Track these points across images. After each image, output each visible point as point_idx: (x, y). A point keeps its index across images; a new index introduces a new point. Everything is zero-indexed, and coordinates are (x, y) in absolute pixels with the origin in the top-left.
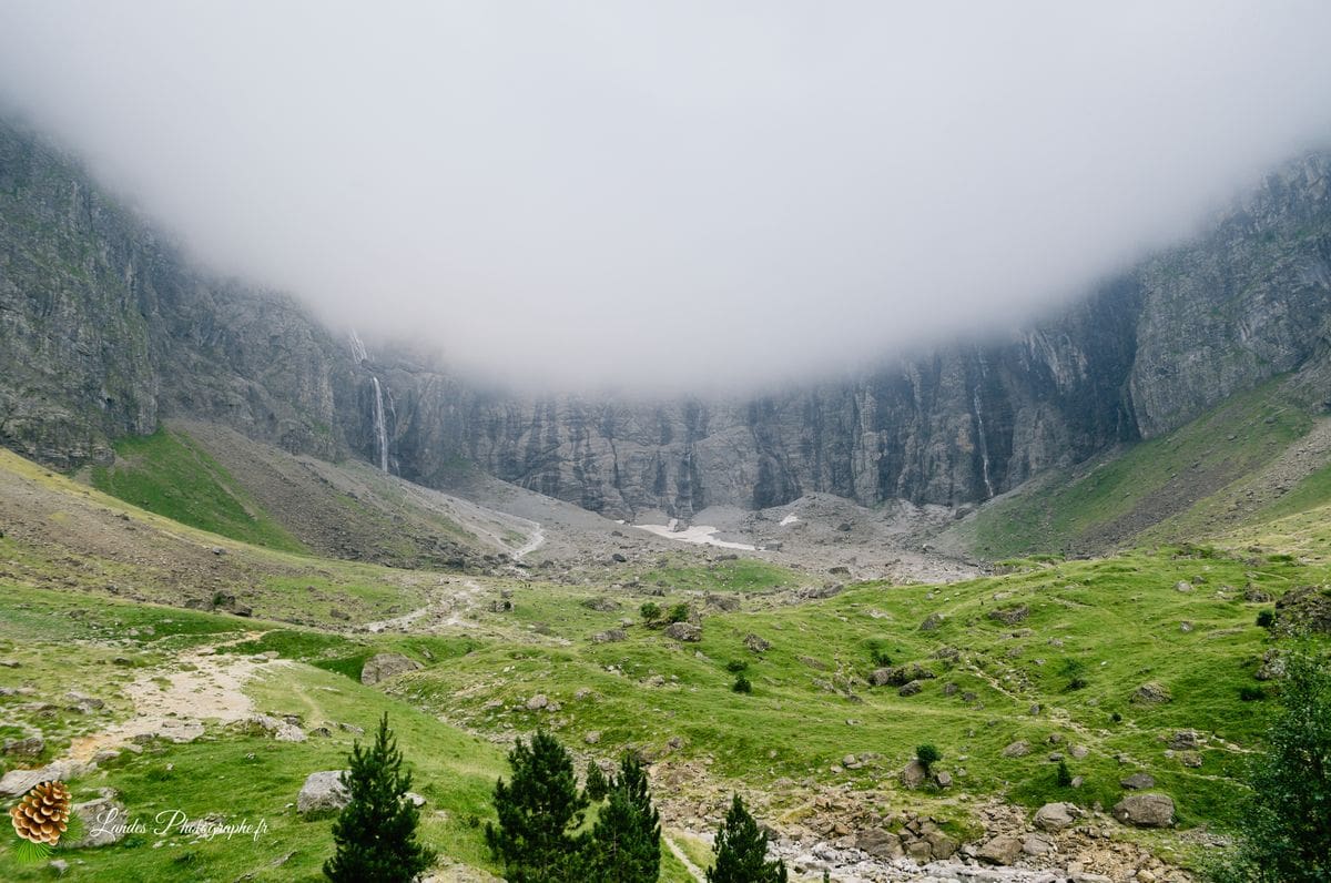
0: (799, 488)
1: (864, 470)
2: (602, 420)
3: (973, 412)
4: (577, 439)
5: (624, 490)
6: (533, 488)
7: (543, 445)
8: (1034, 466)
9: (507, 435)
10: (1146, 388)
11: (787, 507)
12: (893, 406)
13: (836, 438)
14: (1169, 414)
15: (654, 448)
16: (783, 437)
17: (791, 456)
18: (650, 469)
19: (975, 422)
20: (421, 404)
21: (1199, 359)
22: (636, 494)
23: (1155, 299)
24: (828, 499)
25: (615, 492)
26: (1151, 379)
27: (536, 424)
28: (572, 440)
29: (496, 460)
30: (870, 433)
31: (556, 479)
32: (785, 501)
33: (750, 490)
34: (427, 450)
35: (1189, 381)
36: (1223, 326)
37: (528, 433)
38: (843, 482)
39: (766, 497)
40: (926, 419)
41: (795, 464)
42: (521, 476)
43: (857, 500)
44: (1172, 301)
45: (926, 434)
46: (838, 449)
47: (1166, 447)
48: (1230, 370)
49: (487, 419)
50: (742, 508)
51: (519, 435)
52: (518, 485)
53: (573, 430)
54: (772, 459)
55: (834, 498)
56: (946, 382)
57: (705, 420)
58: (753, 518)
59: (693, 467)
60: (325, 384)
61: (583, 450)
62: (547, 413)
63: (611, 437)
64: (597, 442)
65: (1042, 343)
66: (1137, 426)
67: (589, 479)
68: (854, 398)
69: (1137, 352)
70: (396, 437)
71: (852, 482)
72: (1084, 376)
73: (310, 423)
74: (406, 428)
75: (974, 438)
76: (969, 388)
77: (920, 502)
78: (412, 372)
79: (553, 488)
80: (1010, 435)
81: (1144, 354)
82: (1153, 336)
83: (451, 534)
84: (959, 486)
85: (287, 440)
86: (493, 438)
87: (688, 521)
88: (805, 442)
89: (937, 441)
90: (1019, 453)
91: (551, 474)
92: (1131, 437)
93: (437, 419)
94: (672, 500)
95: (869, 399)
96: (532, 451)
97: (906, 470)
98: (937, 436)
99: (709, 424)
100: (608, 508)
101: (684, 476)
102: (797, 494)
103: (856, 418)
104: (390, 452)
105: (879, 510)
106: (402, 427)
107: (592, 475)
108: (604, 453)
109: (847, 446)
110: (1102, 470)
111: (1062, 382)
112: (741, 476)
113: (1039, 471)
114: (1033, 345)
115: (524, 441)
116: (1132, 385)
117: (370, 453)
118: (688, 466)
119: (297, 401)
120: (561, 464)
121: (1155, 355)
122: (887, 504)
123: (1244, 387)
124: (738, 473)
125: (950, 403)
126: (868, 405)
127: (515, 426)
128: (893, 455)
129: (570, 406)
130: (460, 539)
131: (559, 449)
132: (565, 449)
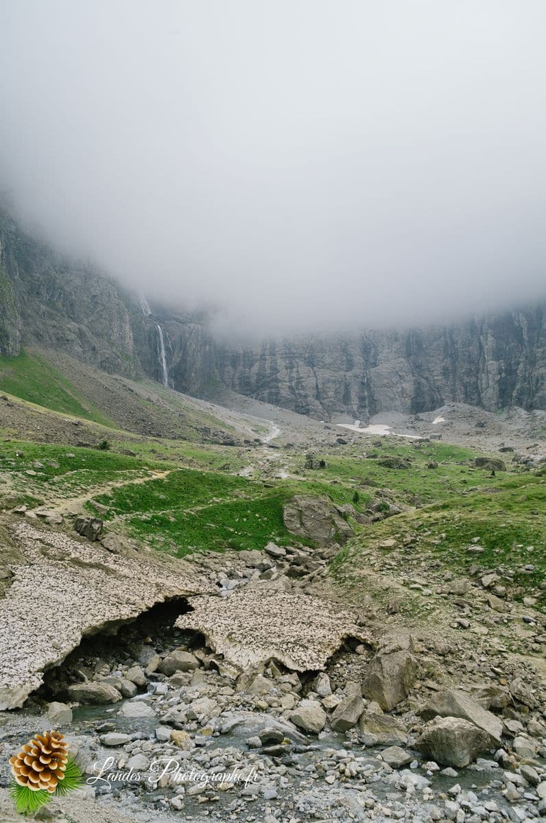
1: (488, 386)
2: (307, 355)
4: (290, 367)
5: (323, 401)
7: (268, 372)
9: (244, 366)
12: (507, 343)
13: (466, 366)
15: (343, 373)
16: (429, 365)
17: (436, 378)
18: (339, 387)
20: (188, 344)
22: (330, 404)
24: (463, 407)
25: (317, 403)
27: (263, 358)
28: (287, 369)
29: (237, 382)
30: (490, 362)
31: (277, 394)
32: (432, 409)
33: (408, 401)
34: (192, 375)
37: (257, 364)
39: (420, 405)
40: (532, 351)
41: (439, 384)
42: (254, 392)
46: (469, 373)
49: (230, 354)
50: (403, 413)
51: (251, 366)
52: (252, 397)
53: (288, 362)
54: (423, 381)
55: (467, 406)
57: (376, 355)
58: (413, 419)
59: (369, 386)
60: (127, 327)
61: (294, 375)
62: (269, 347)
63: (312, 367)
64: (303, 370)
67: (299, 394)
68: (479, 340)
70: (172, 366)
71: (479, 395)
73: (118, 354)
74: (178, 360)
77: (530, 408)
79: (276, 399)
85: (104, 364)
86: (234, 366)
87: (365, 423)
88: (445, 368)
91: (274, 390)
93: (198, 354)
94: (355, 408)
95: (490, 339)
96: (260, 376)
97: (518, 387)
99: (380, 357)
100: (312, 413)
101: (363, 392)
102: (441, 404)
103: (480, 353)
104: (170, 373)
105: (500, 414)
106: (176, 359)
107: (301, 391)
108: (309, 377)
109: (475, 371)
112: (402, 392)
115: (255, 369)
117: (156, 375)
118: (365, 385)
120: (280, 384)
122: (505, 409)
124: (400, 389)
126: (490, 343)
127: (247, 359)
128: (508, 377)
129: (285, 345)
130: (224, 430)
131: (279, 374)
132: (283, 374)
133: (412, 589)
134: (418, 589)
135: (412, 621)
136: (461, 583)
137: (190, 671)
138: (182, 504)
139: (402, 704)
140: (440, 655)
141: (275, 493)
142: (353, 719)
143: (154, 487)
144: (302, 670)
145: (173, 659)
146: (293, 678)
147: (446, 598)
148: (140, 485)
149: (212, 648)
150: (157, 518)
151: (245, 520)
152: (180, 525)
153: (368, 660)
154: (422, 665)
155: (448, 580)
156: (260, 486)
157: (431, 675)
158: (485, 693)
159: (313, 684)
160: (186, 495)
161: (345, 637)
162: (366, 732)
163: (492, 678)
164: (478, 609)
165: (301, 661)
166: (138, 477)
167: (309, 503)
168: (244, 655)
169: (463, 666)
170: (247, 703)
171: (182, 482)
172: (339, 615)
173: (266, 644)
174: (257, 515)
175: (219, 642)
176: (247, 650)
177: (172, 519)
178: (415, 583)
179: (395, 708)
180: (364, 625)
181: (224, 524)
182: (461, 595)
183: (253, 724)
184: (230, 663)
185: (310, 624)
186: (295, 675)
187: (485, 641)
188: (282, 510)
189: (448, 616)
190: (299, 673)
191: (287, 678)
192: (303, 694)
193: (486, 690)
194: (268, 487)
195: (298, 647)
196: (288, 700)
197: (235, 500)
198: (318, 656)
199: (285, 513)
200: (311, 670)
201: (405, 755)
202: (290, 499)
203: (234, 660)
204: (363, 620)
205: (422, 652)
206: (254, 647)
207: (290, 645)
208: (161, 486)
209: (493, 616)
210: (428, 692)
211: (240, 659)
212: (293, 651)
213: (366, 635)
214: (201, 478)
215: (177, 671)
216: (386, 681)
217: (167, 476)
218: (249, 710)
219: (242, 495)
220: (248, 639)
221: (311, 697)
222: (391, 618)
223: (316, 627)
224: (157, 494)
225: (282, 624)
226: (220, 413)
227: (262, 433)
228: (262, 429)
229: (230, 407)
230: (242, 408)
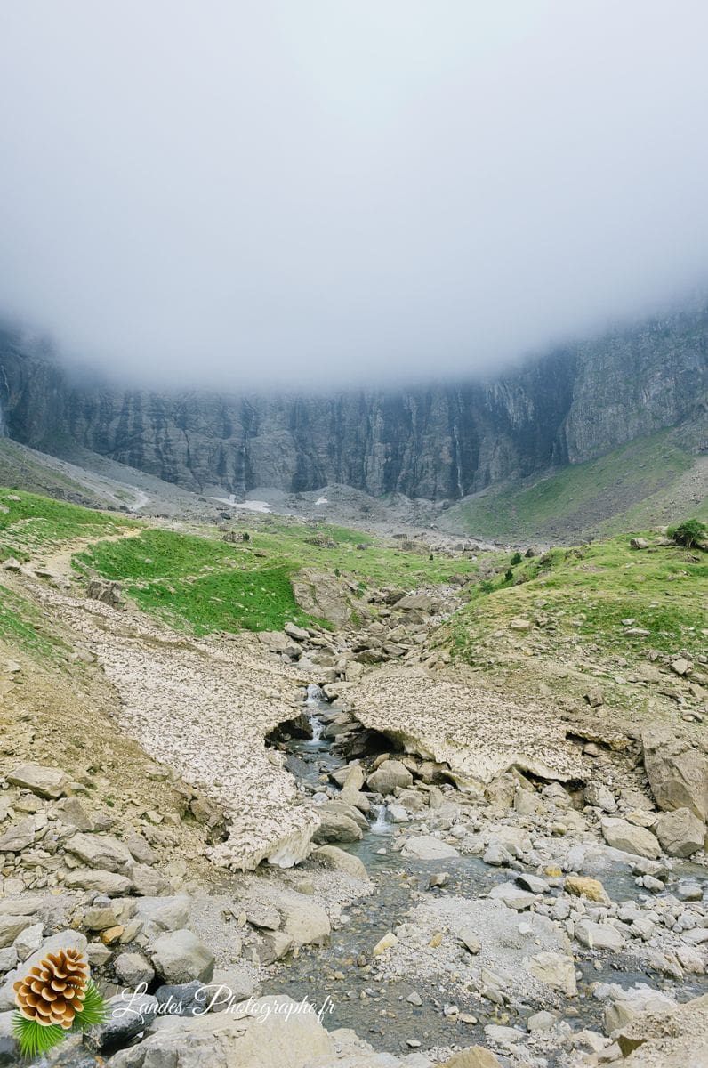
0: (325, 479)
1: (374, 470)
2: (178, 415)
3: (452, 436)
4: (158, 427)
5: (194, 470)
6: (121, 461)
7: (130, 429)
8: (493, 477)
9: (101, 420)
10: (577, 430)
11: (318, 492)
12: (395, 426)
13: (352, 445)
14: (593, 448)
15: (218, 440)
16: (314, 441)
17: (320, 455)
18: (214, 456)
19: (454, 443)
20: (30, 384)
21: (615, 412)
22: (203, 474)
23: (588, 369)
24: (347, 489)
25: (187, 471)
26: (581, 423)
27: (125, 412)
28: (153, 428)
29: (90, 437)
30: (378, 444)
31: (141, 456)
32: (315, 489)
33: (289, 478)
34: (35, 423)
35: (608, 427)
36: (632, 391)
37: (118, 418)
38: (357, 477)
39: (302, 484)
40: (419, 437)
41: (323, 462)
42: (111, 452)
43: (367, 491)
44: (599, 372)
45: (418, 449)
46: (355, 454)
47: (592, 470)
48: (635, 423)
49: (84, 404)
50: (284, 491)
51: (110, 420)
52: (109, 458)
53: (155, 420)
54: (306, 457)
55: (351, 489)
56: (435, 413)
57: (258, 423)
58: (294, 498)
59: (247, 457)
61: (162, 436)
62: (134, 401)
63: (184, 428)
64: (174, 432)
65: (504, 393)
66: (567, 455)
67: (167, 459)
68: (368, 419)
69: (573, 403)
70: (8, 408)
71: (364, 478)
72: (531, 418)
74: (17, 402)
75: (453, 454)
76: (451, 420)
77: (413, 496)
78: (22, 356)
79: (138, 463)
80: (476, 454)
81: (578, 405)
82: (585, 394)
83: (72, 488)
84: (441, 486)
86: (89, 419)
87: (242, 498)
88: (330, 446)
89: (427, 454)
90: (483, 467)
91: (136, 452)
92: (562, 461)
93: (44, 398)
94: (230, 480)
95: (379, 419)
96: (121, 432)
97: (403, 473)
98: (426, 450)
99: (261, 427)
100: (181, 482)
101: (240, 463)
102: (324, 484)
103: (368, 434)
105: (384, 499)
107: (170, 456)
108: (179, 440)
109: (361, 453)
110: (545, 482)
111: (515, 421)
112: (283, 467)
113: (497, 481)
114: (496, 393)
115: (114, 424)
116: (567, 427)
118: (243, 456)
120: (144, 446)
121: (586, 407)
122: (389, 495)
123: (643, 434)
124: (281, 464)
125: (437, 428)
126: (378, 424)
127: (106, 411)
128: (394, 461)
129: (153, 401)
130: (80, 492)
131: (143, 433)
132: (148, 434)
226: (74, 472)
227: (127, 500)
228: (127, 495)
229: (84, 467)
230: (97, 468)
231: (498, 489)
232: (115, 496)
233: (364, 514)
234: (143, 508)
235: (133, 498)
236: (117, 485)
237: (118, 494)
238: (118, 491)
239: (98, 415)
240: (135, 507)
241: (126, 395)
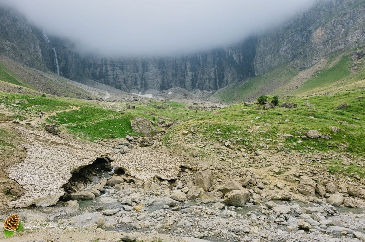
0: (171, 85)
1: (188, 81)
2: (120, 65)
3: (215, 68)
4: (113, 70)
5: (127, 84)
6: (102, 83)
7: (104, 71)
8: (229, 82)
9: (94, 68)
10: (257, 64)
11: (169, 90)
12: (195, 66)
13: (181, 73)
15: (134, 74)
16: (167, 72)
17: (170, 77)
18: (133, 79)
19: (215, 70)
20: (68, 57)
21: (271, 57)
22: (130, 85)
23: (261, 42)
24: (179, 88)
25: (124, 85)
26: (259, 61)
27: (102, 65)
28: (112, 70)
29: (90, 75)
30: (189, 72)
31: (108, 81)
32: (168, 89)
33: (159, 85)
34: (71, 71)
35: (268, 62)
36: (276, 49)
37: (100, 68)
38: (182, 84)
39: (164, 87)
40: (203, 69)
41: (171, 79)
42: (98, 80)
43: (186, 89)
44: (265, 43)
45: (203, 73)
46: (181, 76)
47: (263, 78)
48: (278, 60)
49: (87, 63)
50: (157, 90)
51: (97, 69)
52: (97, 82)
53: (112, 68)
54: (165, 78)
55: (180, 88)
56: (209, 60)
57: (147, 67)
58: (161, 92)
59: (144, 79)
60: (38, 47)
61: (115, 73)
62: (104, 61)
63: (122, 70)
64: (119, 72)
65: (232, 52)
66: (254, 73)
67: (117, 81)
68: (185, 64)
69: (256, 55)
70: (61, 66)
71: (185, 84)
72: (242, 60)
73: (34, 59)
74: (64, 64)
75: (215, 74)
76: (214, 62)
77: (202, 90)
78: (65, 48)
79: (107, 83)
80: (223, 74)
81: (258, 55)
82: (260, 51)
84: (211, 86)
85: (27, 63)
86: (90, 69)
87: (143, 93)
88: (173, 74)
90: (226, 79)
91: (106, 79)
92: (253, 75)
93: (73, 62)
94: (139, 87)
95: (189, 64)
96: (101, 72)
97: (198, 82)
98: (206, 74)
99: (149, 68)
100: (122, 89)
101: (142, 81)
102: (171, 87)
103: (186, 69)
104: (60, 70)
105: (192, 91)
106: (63, 63)
107: (118, 80)
108: (121, 74)
109: (184, 76)
110: (247, 83)
111: (236, 62)
112: (157, 82)
113: (231, 83)
114: (230, 52)
115: (98, 70)
116: (254, 63)
117: (54, 70)
118: (143, 79)
119: (30, 52)
120: (109, 77)
121: (260, 56)
122: (194, 90)
123: (281, 64)
124: (156, 81)
125: (209, 66)
126: (189, 65)
127: (95, 66)
128: (195, 78)
129: (111, 61)
130: (86, 94)
131: (108, 73)
132: (110, 73)
133: (200, 148)
134: (202, 148)
135: (204, 159)
136: (217, 145)
137: (121, 183)
138: (88, 120)
139: (211, 188)
140: (219, 170)
141: (126, 116)
142: (197, 195)
143: (75, 113)
144: (169, 179)
145: (114, 179)
146: (166, 183)
147: (213, 150)
148: (69, 112)
149: (129, 174)
150: (79, 126)
151: (116, 126)
152: (89, 128)
153: (192, 174)
154: (214, 174)
155: (211, 144)
156: (119, 113)
157: (218, 177)
158: (240, 181)
159: (175, 184)
160: (89, 117)
161: (180, 166)
162: (203, 198)
163: (240, 176)
164: (226, 154)
165: (168, 176)
166: (66, 109)
167: (141, 120)
168: (144, 175)
169: (228, 173)
170: (152, 193)
171: (87, 111)
172: (175, 159)
173: (152, 171)
174: (120, 125)
175: (132, 171)
176: (145, 174)
177: (86, 126)
178: (200, 146)
179: (208, 190)
180: (185, 162)
181: (107, 128)
182: (218, 149)
183: (160, 201)
184: (139, 179)
185: (167, 162)
186: (166, 181)
187: (233, 164)
188: (130, 122)
189: (216, 156)
190: (168, 181)
191: (163, 183)
192: (171, 188)
193: (240, 180)
194: (123, 114)
195: (166, 171)
196: (167, 191)
197: (110, 119)
198: (174, 173)
199: (132, 124)
200: (173, 179)
201: (223, 205)
202: (133, 118)
203: (140, 178)
204: (185, 160)
205: (213, 169)
206: (148, 172)
207: (163, 170)
208: (78, 113)
209: (233, 156)
210: (219, 183)
211: (142, 177)
212: (164, 172)
213: (188, 165)
214: (94, 110)
215: (116, 184)
216: (204, 180)
217: (79, 109)
218: (153, 196)
219: (112, 117)
220: (144, 169)
221: (175, 189)
222: (195, 159)
223: (169, 163)
224: (77, 116)
225: (155, 163)
226: (84, 87)
227: (103, 96)
228: (103, 94)
229: (89, 85)
230: (93, 85)
231: (231, 86)
232: (99, 95)
233: (185, 97)
234: (108, 98)
235: (105, 95)
236: (99, 91)
237: (99, 94)
238: (100, 93)
239: (93, 67)
240: (105, 98)
241: (101, 59)
